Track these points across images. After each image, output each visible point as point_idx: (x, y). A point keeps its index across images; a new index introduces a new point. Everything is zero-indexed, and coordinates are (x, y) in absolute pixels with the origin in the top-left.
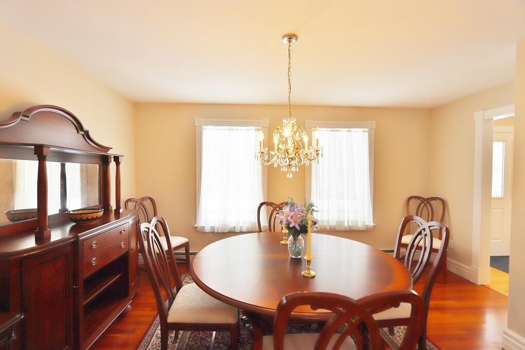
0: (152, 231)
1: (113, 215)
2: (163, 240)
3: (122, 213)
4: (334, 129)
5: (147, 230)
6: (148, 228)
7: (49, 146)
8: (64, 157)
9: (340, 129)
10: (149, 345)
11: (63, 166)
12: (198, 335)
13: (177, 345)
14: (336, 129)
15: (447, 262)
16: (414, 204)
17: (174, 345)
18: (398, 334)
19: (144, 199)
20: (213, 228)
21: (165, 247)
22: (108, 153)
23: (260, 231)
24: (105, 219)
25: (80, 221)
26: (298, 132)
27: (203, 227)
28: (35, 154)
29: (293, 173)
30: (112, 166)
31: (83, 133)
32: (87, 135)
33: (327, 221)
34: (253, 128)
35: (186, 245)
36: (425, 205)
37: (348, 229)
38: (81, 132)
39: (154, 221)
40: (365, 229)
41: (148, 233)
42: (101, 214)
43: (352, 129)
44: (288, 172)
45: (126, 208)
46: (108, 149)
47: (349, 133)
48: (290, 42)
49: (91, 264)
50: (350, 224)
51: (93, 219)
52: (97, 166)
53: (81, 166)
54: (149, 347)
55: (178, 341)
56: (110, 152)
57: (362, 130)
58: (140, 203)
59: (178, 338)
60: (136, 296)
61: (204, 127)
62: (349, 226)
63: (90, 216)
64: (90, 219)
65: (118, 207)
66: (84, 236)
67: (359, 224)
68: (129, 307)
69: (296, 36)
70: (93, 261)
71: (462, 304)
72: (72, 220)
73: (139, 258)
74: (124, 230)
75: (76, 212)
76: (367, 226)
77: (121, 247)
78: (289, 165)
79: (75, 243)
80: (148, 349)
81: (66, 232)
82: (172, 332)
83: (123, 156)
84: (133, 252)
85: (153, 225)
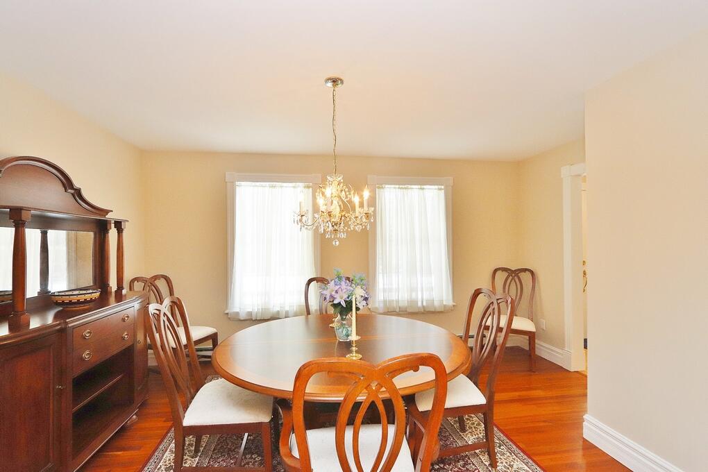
0: (165, 314)
1: (112, 299)
2: (181, 331)
3: (125, 295)
4: (403, 186)
5: (158, 312)
6: (159, 310)
7: (28, 209)
8: (46, 223)
9: (409, 186)
10: (160, 461)
11: (44, 234)
12: (225, 447)
13: (197, 459)
14: (405, 186)
15: (536, 345)
16: (501, 277)
17: (193, 460)
18: (470, 431)
19: (156, 277)
20: (250, 313)
21: (184, 341)
22: (107, 217)
23: (308, 313)
24: (102, 302)
25: (66, 307)
26: (343, 192)
27: (237, 313)
28: (10, 219)
29: (339, 239)
30: (113, 233)
31: (72, 191)
32: (78, 194)
33: (396, 301)
34: (301, 185)
35: (213, 338)
36: (513, 279)
37: (422, 310)
38: (70, 191)
39: (167, 302)
40: (443, 310)
41: (159, 316)
42: (96, 295)
43: (425, 187)
44: (334, 239)
45: (130, 289)
46: (107, 212)
47: (421, 191)
48: (334, 86)
49: (82, 360)
50: (425, 304)
51: (79, 302)
52: (91, 234)
53: (68, 235)
54: (161, 464)
55: (199, 454)
56: (109, 216)
57: (436, 187)
58: (150, 284)
59: (199, 451)
60: (143, 405)
61: (237, 183)
62: (423, 307)
63: (82, 298)
64: (82, 303)
65: (120, 287)
66: (73, 322)
67: (436, 304)
68: (134, 417)
69: (341, 80)
70: (86, 355)
71: (549, 394)
72: (57, 304)
73: (149, 356)
74: (128, 317)
75: (63, 294)
76: (445, 306)
77: (123, 338)
78: (336, 230)
79: (63, 331)
80: (159, 466)
81: (50, 318)
82: (191, 445)
83: (128, 221)
84: (139, 346)
85: (165, 307)
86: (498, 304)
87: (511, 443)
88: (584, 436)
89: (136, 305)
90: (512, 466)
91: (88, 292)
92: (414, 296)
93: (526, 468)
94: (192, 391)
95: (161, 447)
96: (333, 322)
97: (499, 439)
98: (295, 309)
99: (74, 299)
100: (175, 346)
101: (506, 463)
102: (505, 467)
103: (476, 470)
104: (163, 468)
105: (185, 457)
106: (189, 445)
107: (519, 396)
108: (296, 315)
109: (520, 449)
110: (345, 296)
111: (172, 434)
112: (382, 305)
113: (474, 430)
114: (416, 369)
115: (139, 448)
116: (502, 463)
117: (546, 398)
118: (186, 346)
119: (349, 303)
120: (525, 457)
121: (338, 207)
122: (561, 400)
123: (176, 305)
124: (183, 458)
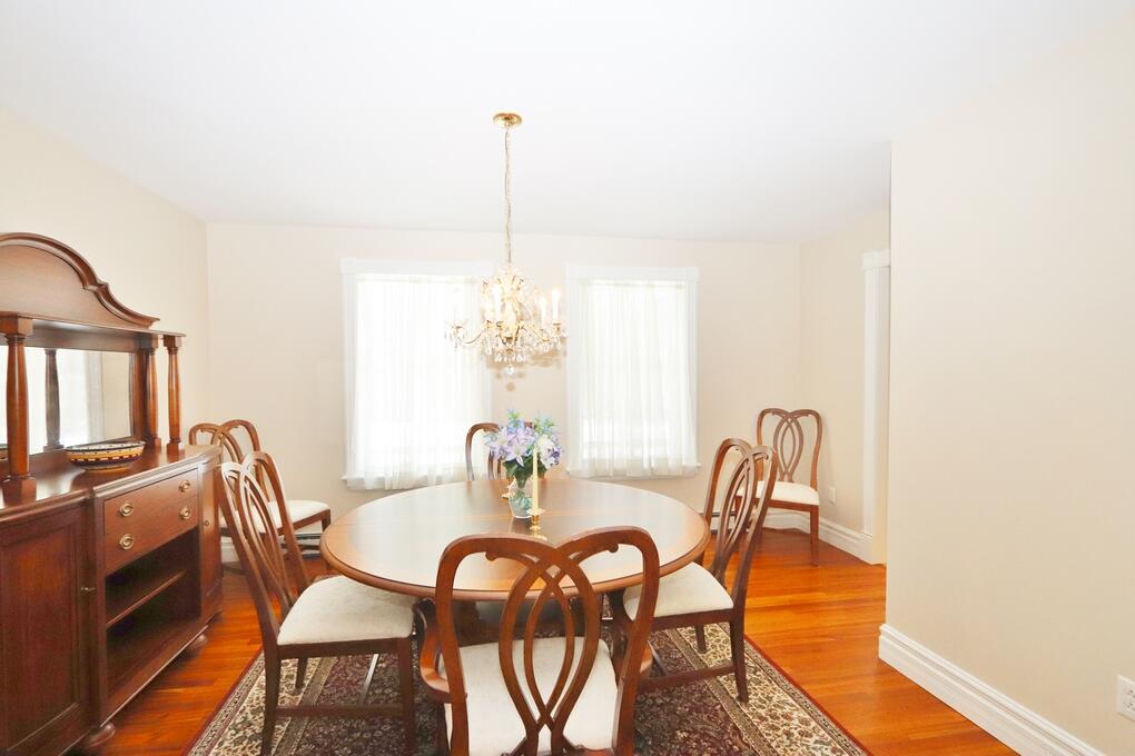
0: (246, 478)
1: (163, 457)
2: (273, 508)
3: (184, 450)
5: (235, 475)
6: (238, 473)
7: (27, 317)
8: (55, 338)
9: (631, 282)
10: (243, 700)
11: (52, 355)
13: (300, 697)
14: (625, 282)
15: (820, 526)
16: (771, 422)
17: (294, 697)
18: (713, 650)
19: (232, 424)
20: (382, 480)
21: (277, 522)
22: (151, 328)
23: (472, 478)
24: (147, 460)
25: (90, 468)
27: (361, 481)
30: (161, 354)
31: (95, 288)
32: (103, 293)
35: (324, 518)
36: (789, 425)
37: (649, 474)
38: (91, 287)
39: (249, 459)
40: (681, 473)
41: (237, 481)
42: (138, 450)
43: (655, 284)
44: (507, 363)
45: (191, 442)
46: (150, 321)
47: (649, 289)
48: (507, 126)
49: (121, 548)
50: (653, 465)
51: (111, 461)
52: (127, 356)
53: (88, 361)
54: (244, 704)
55: (303, 690)
56: (154, 328)
57: (673, 283)
58: (222, 433)
59: (304, 685)
60: (215, 620)
61: (359, 276)
62: (652, 469)
63: (115, 455)
64: (116, 462)
65: (175, 439)
66: (103, 491)
67: (671, 464)
68: (202, 637)
69: (518, 117)
70: (125, 541)
71: (835, 597)
72: (77, 464)
73: (223, 548)
74: (189, 484)
75: (85, 448)
76: (684, 468)
77: (182, 517)
78: (509, 350)
79: (88, 505)
80: (241, 708)
81: (65, 486)
82: (291, 677)
83: (184, 336)
84: (208, 529)
85: (247, 468)
86: (755, 462)
87: (772, 667)
88: (881, 656)
89: (201, 467)
90: (770, 699)
91: (125, 445)
92: (638, 453)
93: (791, 701)
94: (290, 594)
95: (244, 681)
96: (507, 491)
97: (755, 662)
98: (452, 473)
99: (103, 456)
100: (263, 531)
101: (763, 694)
102: (760, 700)
103: (717, 704)
104: (248, 710)
105: (282, 695)
106: (287, 676)
107: (790, 601)
108: (453, 481)
109: (784, 674)
110: (523, 450)
111: (261, 660)
112: (587, 466)
113: (719, 649)
114: (614, 549)
115: (211, 682)
116: (756, 695)
117: (829, 604)
118: (281, 531)
119: (528, 460)
120: (791, 686)
121: (513, 315)
122: (852, 606)
123: (265, 466)
124: (278, 695)
